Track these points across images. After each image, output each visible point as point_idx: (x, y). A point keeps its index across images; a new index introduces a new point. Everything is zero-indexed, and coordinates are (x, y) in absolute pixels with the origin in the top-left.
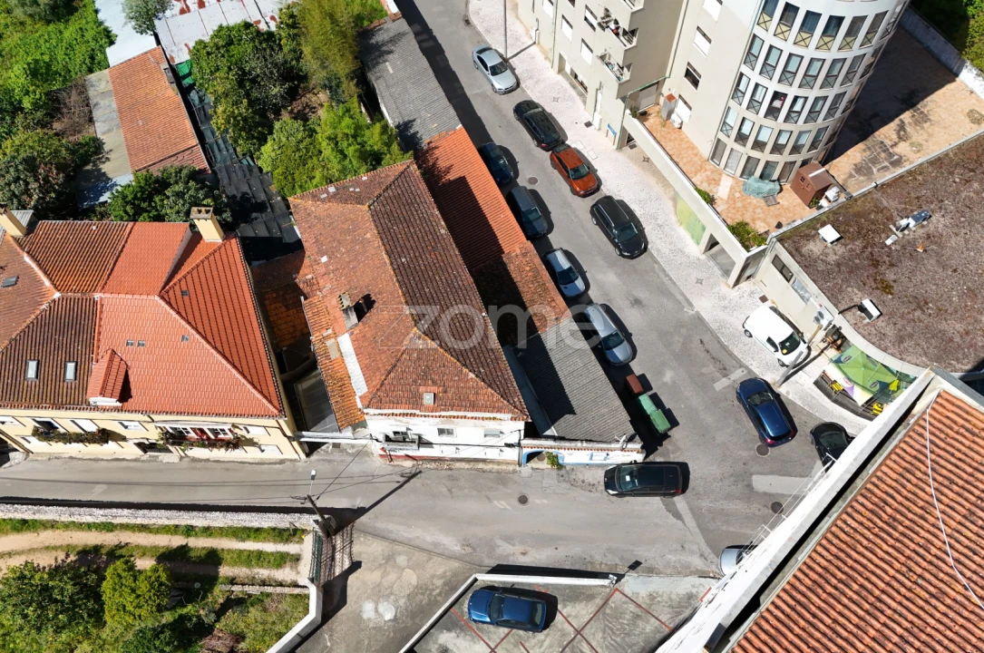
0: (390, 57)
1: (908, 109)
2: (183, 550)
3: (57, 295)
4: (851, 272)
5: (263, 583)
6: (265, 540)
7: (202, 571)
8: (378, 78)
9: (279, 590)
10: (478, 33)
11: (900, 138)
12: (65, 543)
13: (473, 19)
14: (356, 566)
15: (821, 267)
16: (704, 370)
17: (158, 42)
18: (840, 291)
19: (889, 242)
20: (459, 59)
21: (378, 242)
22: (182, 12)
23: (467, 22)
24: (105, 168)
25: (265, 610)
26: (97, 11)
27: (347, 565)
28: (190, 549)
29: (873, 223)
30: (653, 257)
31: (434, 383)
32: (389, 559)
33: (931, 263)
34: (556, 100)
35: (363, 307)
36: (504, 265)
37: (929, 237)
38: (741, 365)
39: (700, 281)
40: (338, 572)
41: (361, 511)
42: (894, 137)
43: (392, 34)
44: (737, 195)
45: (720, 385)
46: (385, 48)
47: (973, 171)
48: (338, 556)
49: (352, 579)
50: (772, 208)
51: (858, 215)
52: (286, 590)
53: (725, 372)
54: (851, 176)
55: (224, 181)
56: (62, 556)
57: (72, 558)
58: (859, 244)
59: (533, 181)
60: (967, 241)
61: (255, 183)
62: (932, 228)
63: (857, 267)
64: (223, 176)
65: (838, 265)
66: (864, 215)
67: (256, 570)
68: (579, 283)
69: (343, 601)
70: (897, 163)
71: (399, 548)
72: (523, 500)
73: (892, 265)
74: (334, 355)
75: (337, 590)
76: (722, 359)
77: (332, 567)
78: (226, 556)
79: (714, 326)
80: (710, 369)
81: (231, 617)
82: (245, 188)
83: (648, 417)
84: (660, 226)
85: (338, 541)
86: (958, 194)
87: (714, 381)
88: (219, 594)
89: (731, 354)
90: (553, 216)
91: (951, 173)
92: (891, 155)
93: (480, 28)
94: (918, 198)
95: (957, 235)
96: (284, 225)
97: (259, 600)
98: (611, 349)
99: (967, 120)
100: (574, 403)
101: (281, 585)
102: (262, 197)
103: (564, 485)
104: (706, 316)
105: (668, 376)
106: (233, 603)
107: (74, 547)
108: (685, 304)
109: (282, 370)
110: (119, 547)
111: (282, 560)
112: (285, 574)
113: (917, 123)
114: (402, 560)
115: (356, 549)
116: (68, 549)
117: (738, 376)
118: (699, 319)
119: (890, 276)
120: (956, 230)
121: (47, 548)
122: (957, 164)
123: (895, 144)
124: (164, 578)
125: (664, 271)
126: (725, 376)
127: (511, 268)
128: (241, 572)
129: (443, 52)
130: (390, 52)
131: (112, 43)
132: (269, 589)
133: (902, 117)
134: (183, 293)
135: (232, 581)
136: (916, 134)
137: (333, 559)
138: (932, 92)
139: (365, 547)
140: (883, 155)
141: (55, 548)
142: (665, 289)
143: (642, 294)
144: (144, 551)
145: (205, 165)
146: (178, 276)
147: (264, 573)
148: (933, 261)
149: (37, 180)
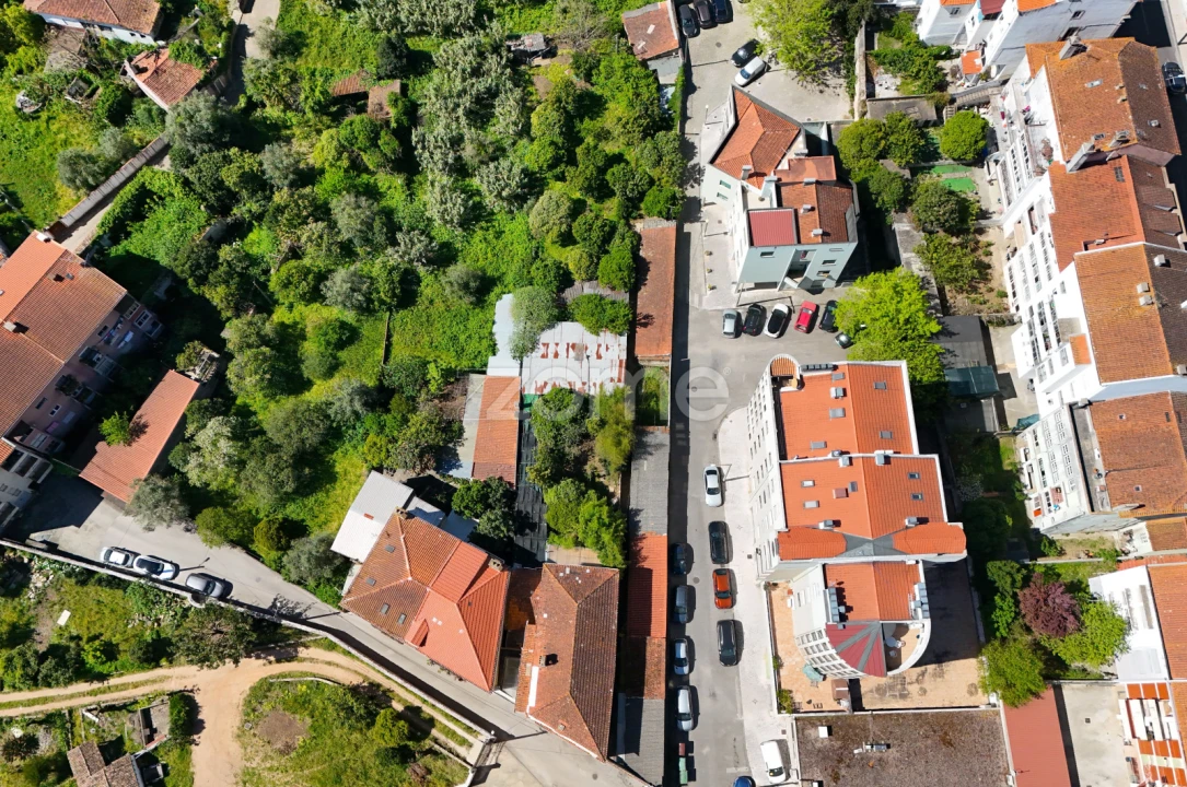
0: (650, 457)
1: (935, 663)
2: (418, 709)
3: (410, 579)
4: (823, 759)
5: (450, 751)
6: (460, 727)
7: (424, 726)
8: (636, 469)
9: (456, 759)
10: (717, 449)
11: (917, 681)
12: (365, 674)
13: (720, 436)
14: (497, 765)
15: (809, 747)
16: (727, 757)
17: (520, 374)
18: (810, 767)
19: (856, 751)
20: (697, 464)
21: (573, 630)
22: (543, 356)
23: (715, 437)
24: (460, 450)
25: (446, 764)
26: (494, 323)
27: (493, 763)
28: (422, 711)
29: (856, 735)
30: (738, 672)
31: (567, 722)
32: (515, 771)
33: (870, 776)
34: (739, 527)
35: (551, 659)
36: (645, 644)
37: (880, 760)
38: (747, 765)
39: (755, 701)
40: (487, 764)
41: (512, 737)
42: (914, 678)
43: (658, 441)
44: (798, 669)
45: (732, 770)
46: (649, 449)
47: (935, 732)
48: (491, 755)
49: (493, 771)
50: (812, 688)
51: (850, 726)
52: (460, 761)
53: (737, 764)
54: (871, 691)
55: (520, 498)
56: (361, 680)
57: (366, 684)
58: (838, 744)
59: (696, 580)
60: (899, 774)
61: (537, 507)
62: (885, 755)
63: (828, 757)
64: (521, 493)
65: (819, 751)
66: (855, 727)
67: (449, 741)
68: (686, 669)
69: (484, 780)
70: (903, 696)
71: (523, 768)
72: (595, 777)
73: (848, 766)
74: (527, 674)
75: (483, 773)
76: (740, 756)
77: (485, 760)
78: (437, 724)
79: (747, 734)
80: (730, 758)
81: (428, 759)
82: (529, 510)
83: (679, 772)
84: (753, 652)
85: (494, 747)
86: (915, 742)
87: (729, 766)
88: (428, 743)
89: (746, 756)
90: (696, 613)
91: (921, 726)
92: (904, 689)
93: (720, 446)
94: (891, 733)
95: (897, 766)
96: (541, 545)
97: (444, 758)
98: (681, 720)
99: (966, 689)
100: (641, 749)
101: (458, 756)
102: (537, 520)
103: (620, 780)
104: (747, 726)
105: (706, 750)
106: (431, 751)
107: (368, 679)
108: (739, 711)
109: (503, 645)
110: (389, 690)
111: (463, 742)
112: (462, 751)
113: (934, 675)
114: (520, 775)
115: (501, 756)
116: (366, 678)
117: (742, 771)
118: (741, 724)
119: (843, 772)
120: (898, 763)
121: (356, 672)
122: (928, 723)
123: (910, 683)
124: (406, 732)
125: (739, 684)
126: (736, 767)
127: (649, 649)
128: (442, 738)
129: (688, 454)
130: (651, 454)
131: (494, 354)
132: (451, 755)
133: (928, 666)
134: (469, 604)
135: (436, 741)
136: (928, 683)
137: (488, 756)
138: (958, 659)
139: (505, 758)
140: (899, 687)
141: (359, 674)
142: (733, 696)
143: (719, 692)
144: (400, 700)
145: (514, 481)
146: (470, 592)
147: (452, 744)
148: (872, 776)
149: (421, 464)
